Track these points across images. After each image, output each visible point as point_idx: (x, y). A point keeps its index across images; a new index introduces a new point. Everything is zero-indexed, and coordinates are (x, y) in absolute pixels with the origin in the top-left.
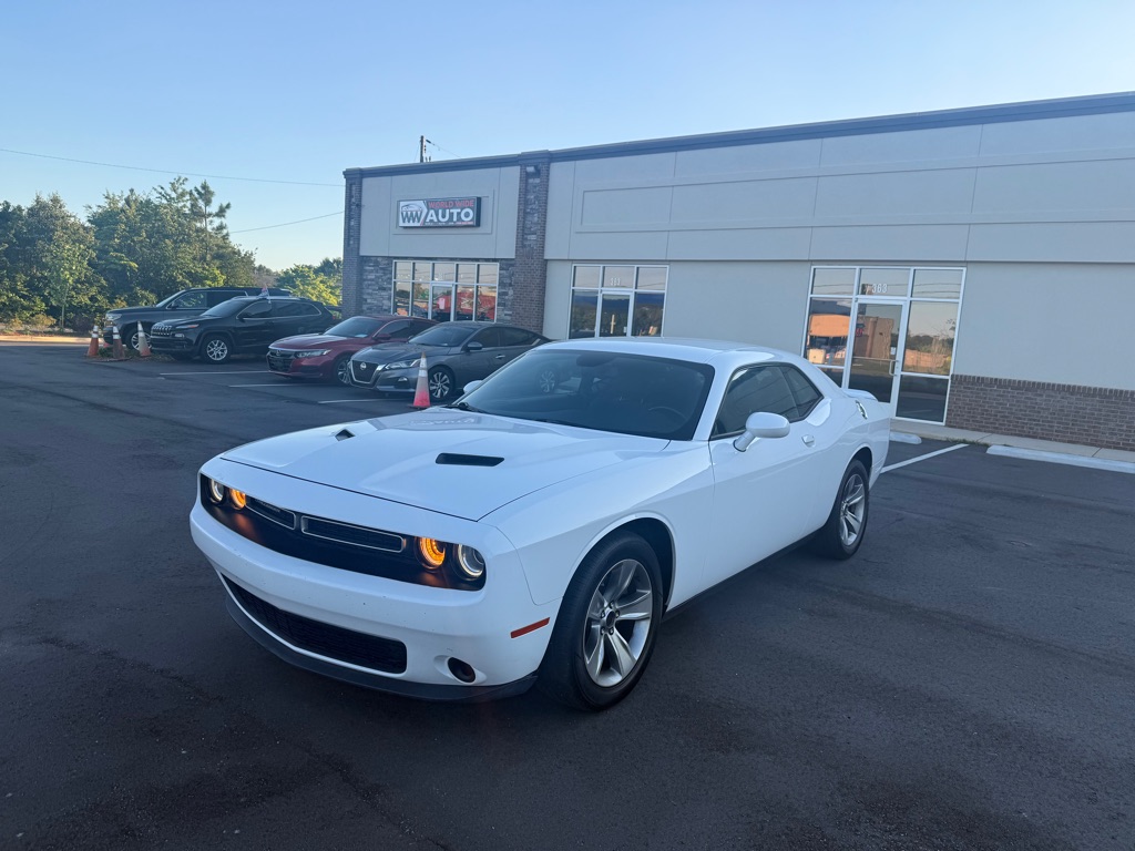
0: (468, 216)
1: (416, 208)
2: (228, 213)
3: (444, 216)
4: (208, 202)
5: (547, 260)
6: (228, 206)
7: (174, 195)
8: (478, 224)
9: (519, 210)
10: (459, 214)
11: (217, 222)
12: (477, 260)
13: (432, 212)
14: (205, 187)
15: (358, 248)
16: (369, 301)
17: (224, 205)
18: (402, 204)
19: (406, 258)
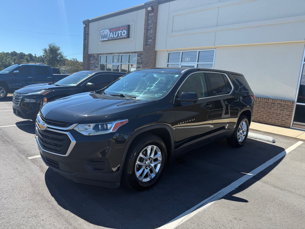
0: (124, 33)
1: (106, 33)
3: (115, 35)
5: (156, 51)
9: (145, 28)
10: (121, 33)
12: (128, 53)
13: (111, 33)
15: (88, 51)
19: (103, 54)
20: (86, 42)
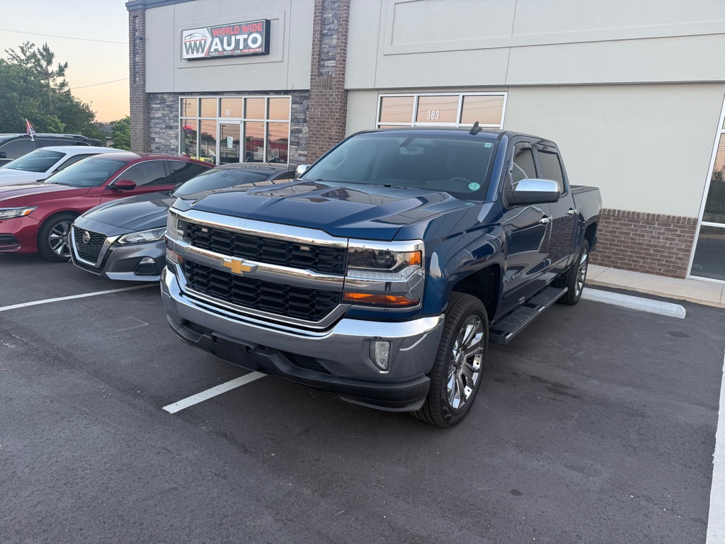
0: (255, 41)
1: (199, 37)
2: (66, 72)
3: (229, 44)
4: (49, 62)
5: (347, 91)
6: (66, 66)
7: (23, 57)
8: (267, 51)
9: (315, 31)
10: (246, 40)
11: (59, 80)
12: (267, 93)
13: (217, 40)
14: (46, 49)
15: (144, 85)
16: (157, 140)
17: (63, 65)
18: (185, 33)
19: (191, 93)
20: (137, 59)
